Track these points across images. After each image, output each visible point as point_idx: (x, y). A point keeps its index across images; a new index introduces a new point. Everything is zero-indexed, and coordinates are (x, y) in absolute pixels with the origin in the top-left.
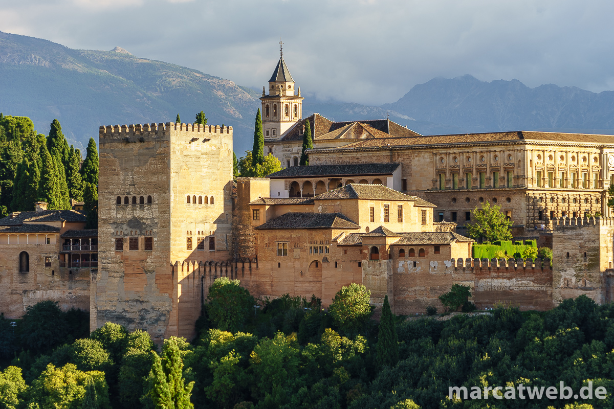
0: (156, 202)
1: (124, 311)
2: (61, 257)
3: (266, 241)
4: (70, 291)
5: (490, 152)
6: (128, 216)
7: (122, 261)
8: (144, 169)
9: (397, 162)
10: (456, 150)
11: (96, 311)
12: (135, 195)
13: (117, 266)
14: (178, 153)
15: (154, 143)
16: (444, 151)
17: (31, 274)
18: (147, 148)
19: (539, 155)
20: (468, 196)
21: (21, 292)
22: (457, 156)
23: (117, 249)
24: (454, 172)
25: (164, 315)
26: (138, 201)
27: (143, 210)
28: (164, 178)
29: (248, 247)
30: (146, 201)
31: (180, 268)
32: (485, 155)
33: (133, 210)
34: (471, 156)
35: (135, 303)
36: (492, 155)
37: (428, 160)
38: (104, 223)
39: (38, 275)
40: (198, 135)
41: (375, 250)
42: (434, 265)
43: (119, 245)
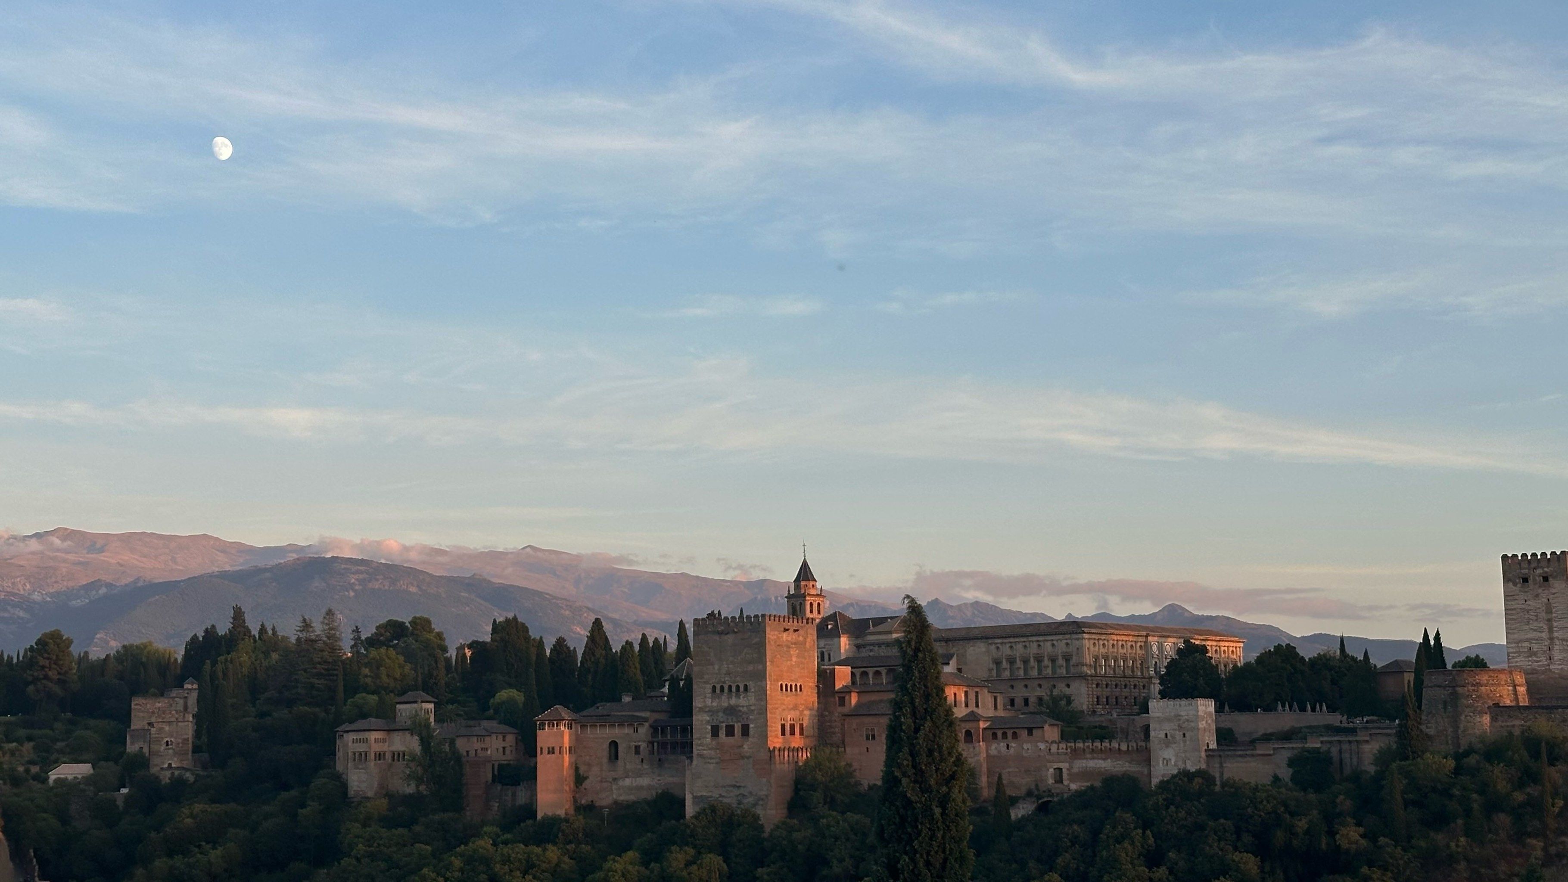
0: (753, 690)
1: (721, 796)
2: (650, 746)
3: (854, 726)
4: (659, 778)
5: (1047, 641)
6: (723, 704)
7: (718, 747)
8: (739, 658)
9: (952, 652)
10: (1012, 640)
11: (692, 796)
12: (730, 684)
13: (713, 752)
14: (772, 643)
15: (749, 633)
16: (999, 641)
17: (620, 762)
18: (742, 639)
19: (1094, 643)
20: (1026, 683)
21: (611, 780)
22: (1013, 645)
23: (712, 736)
24: (1011, 661)
25: (762, 799)
26: (734, 689)
27: (740, 698)
28: (760, 667)
29: (834, 733)
30: (742, 688)
31: (777, 752)
32: (1042, 644)
33: (729, 698)
34: (1028, 645)
35: (731, 789)
36: (1049, 644)
37: (984, 650)
38: (699, 711)
39: (628, 764)
40: (788, 626)
41: (968, 734)
42: (1027, 747)
43: (715, 732)
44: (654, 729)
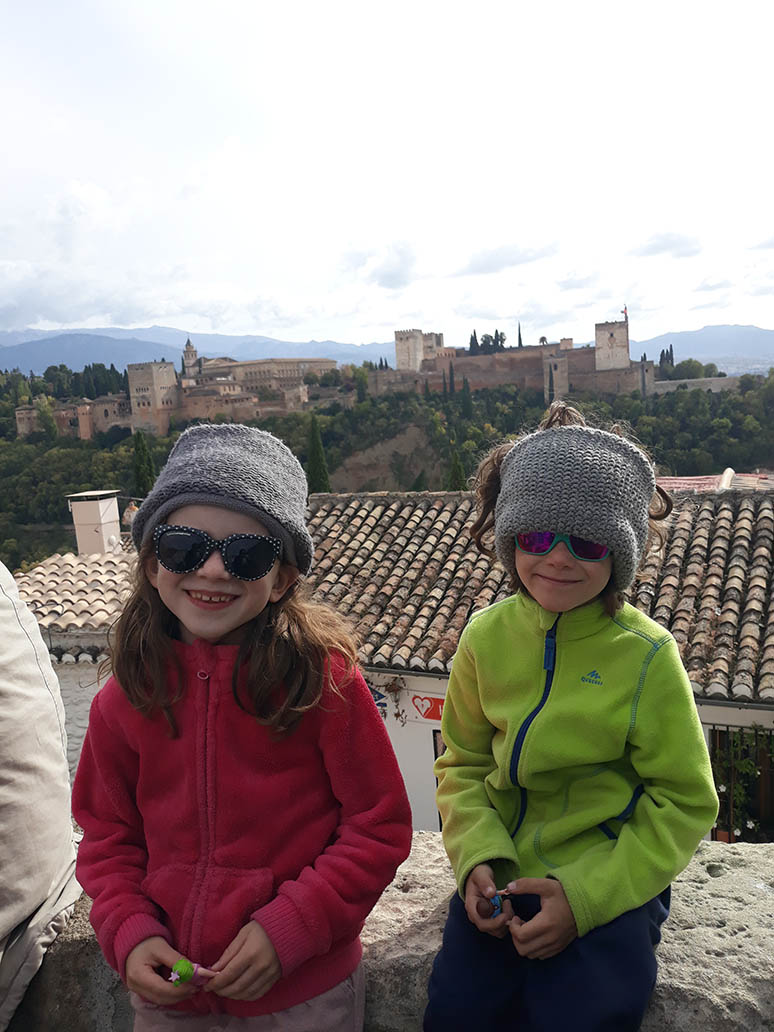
0: (150, 389)
1: (143, 427)
2: (119, 411)
3: (190, 400)
4: (123, 421)
5: (262, 367)
8: (144, 378)
10: (251, 366)
11: (133, 428)
12: (142, 387)
13: (139, 412)
14: (155, 373)
15: (147, 369)
16: (247, 367)
17: (109, 417)
18: (144, 372)
19: (278, 366)
20: (254, 381)
21: (107, 423)
22: (251, 369)
23: (138, 406)
25: (157, 428)
27: (146, 392)
28: (152, 381)
29: (184, 403)
30: (146, 389)
31: (161, 411)
33: (142, 393)
35: (146, 424)
38: (133, 398)
39: (112, 417)
40: (161, 365)
41: (227, 401)
42: (247, 404)
43: (139, 404)
44: (120, 405)
